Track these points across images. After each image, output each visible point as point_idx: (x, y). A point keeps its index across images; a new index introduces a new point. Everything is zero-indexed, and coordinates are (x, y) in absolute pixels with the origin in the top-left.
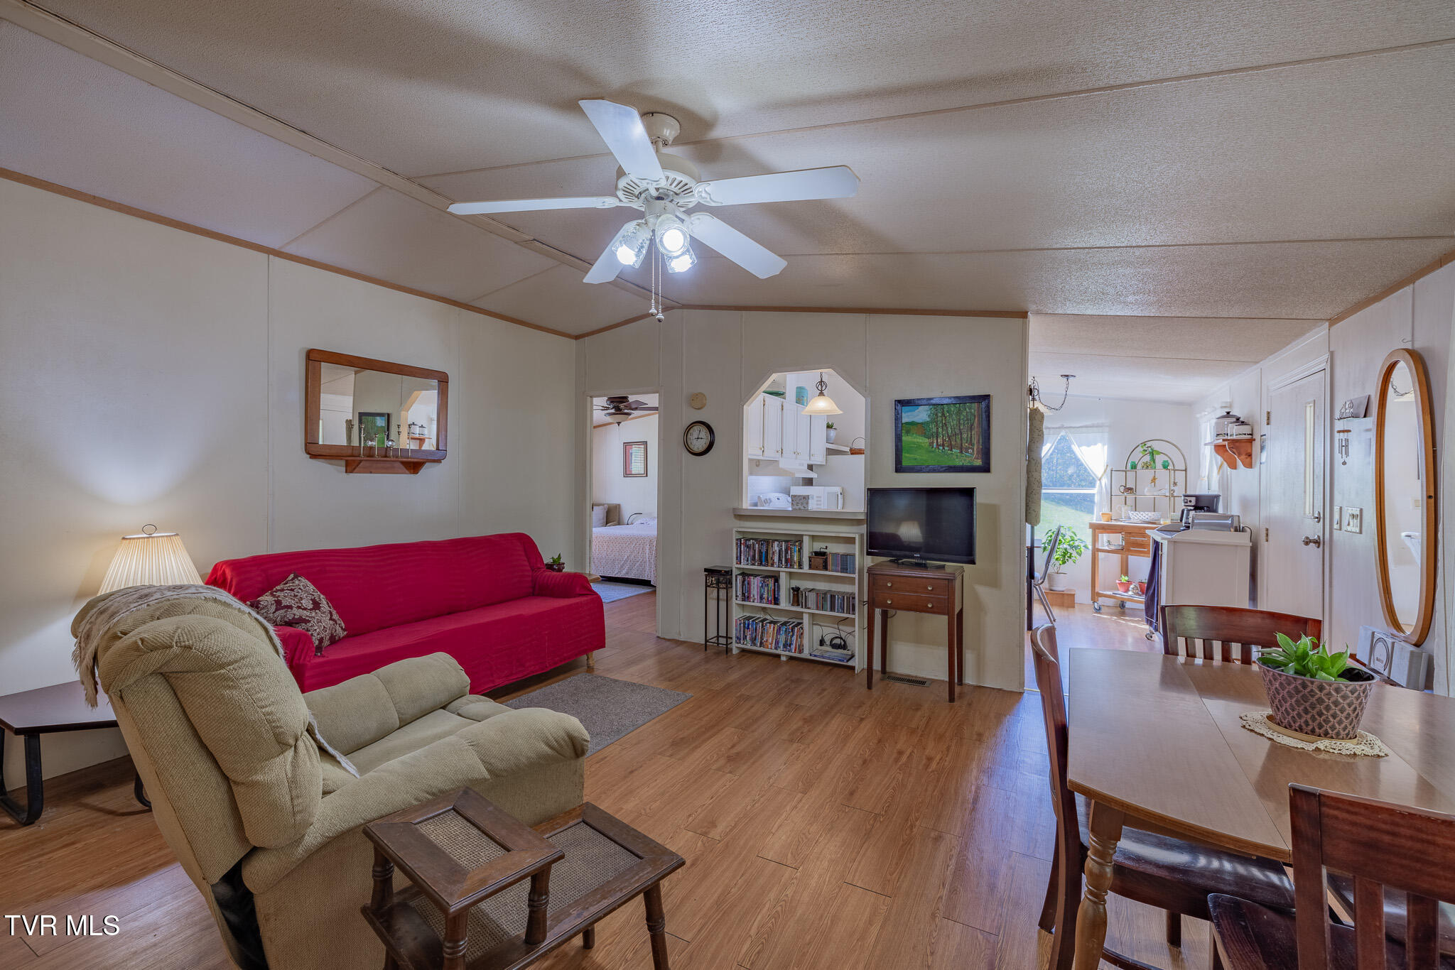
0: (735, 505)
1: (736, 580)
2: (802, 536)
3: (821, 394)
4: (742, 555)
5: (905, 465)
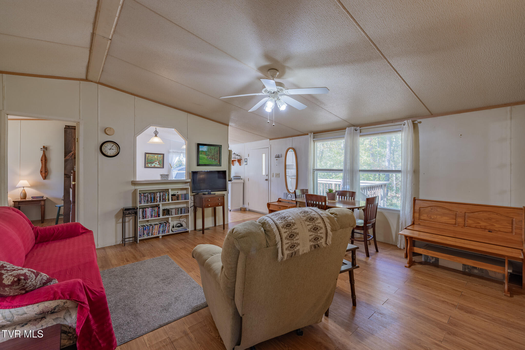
0: (132, 180)
1: (139, 211)
2: (168, 189)
3: (156, 136)
4: (142, 200)
5: (200, 164)
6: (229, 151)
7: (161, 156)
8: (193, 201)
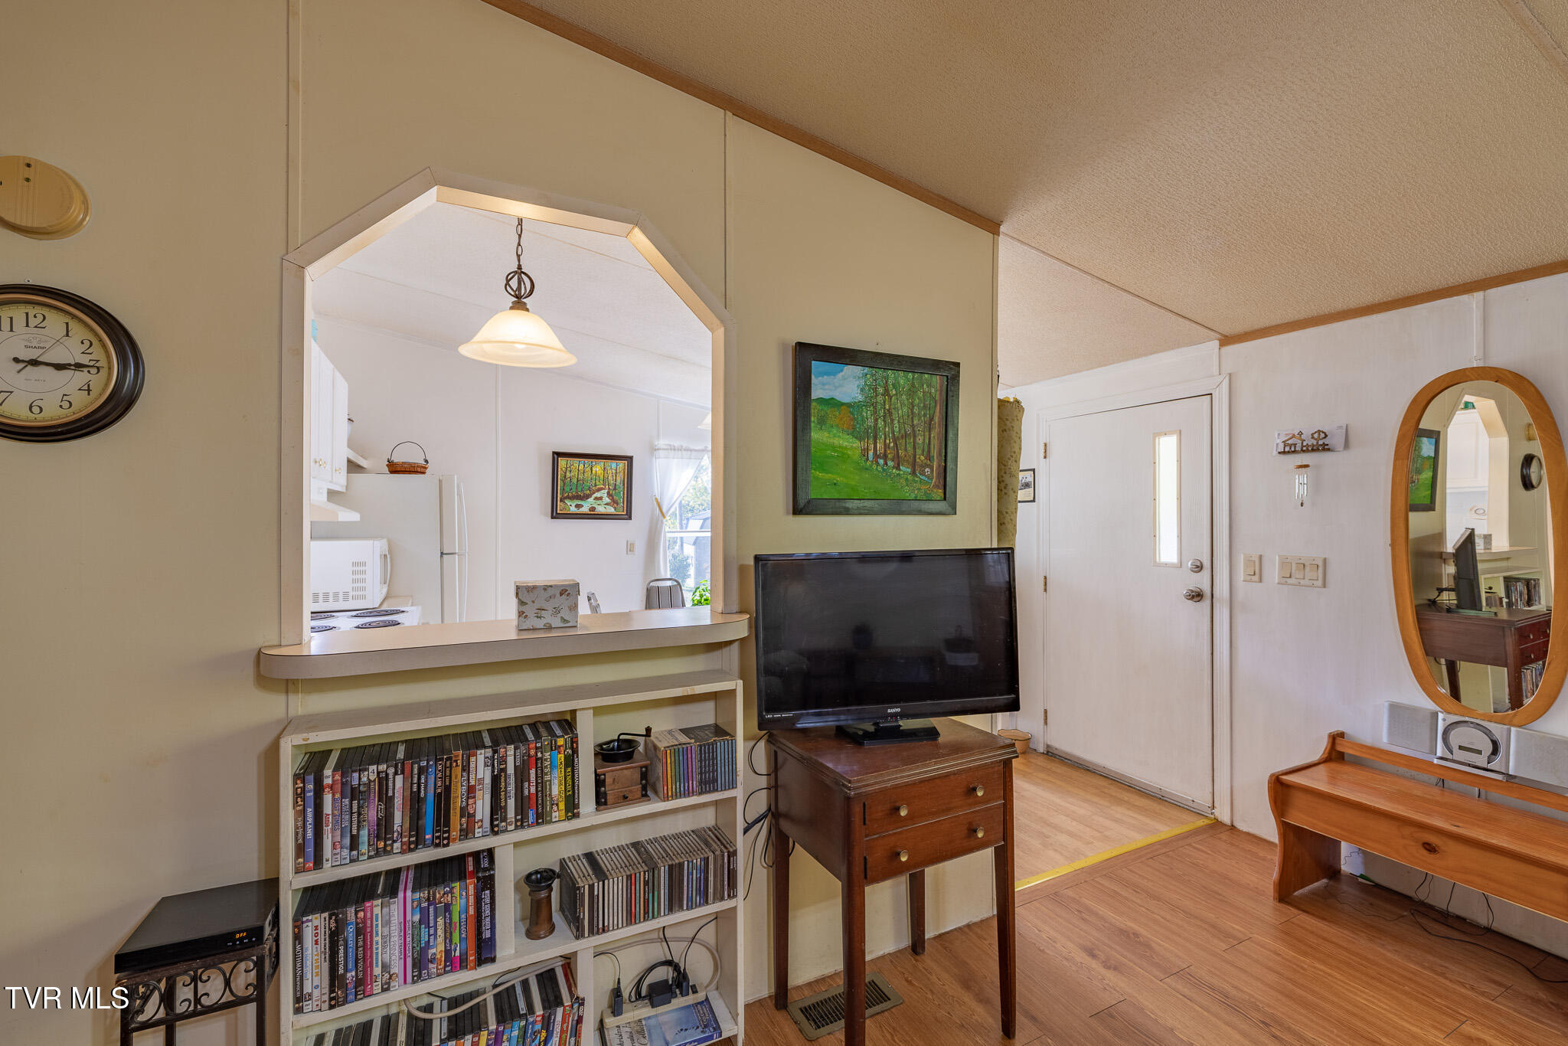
0: (263, 637)
1: (298, 938)
2: (566, 710)
3: (519, 303)
4: (327, 830)
5: (813, 496)
6: (1002, 403)
7: (622, 464)
8: (763, 782)
